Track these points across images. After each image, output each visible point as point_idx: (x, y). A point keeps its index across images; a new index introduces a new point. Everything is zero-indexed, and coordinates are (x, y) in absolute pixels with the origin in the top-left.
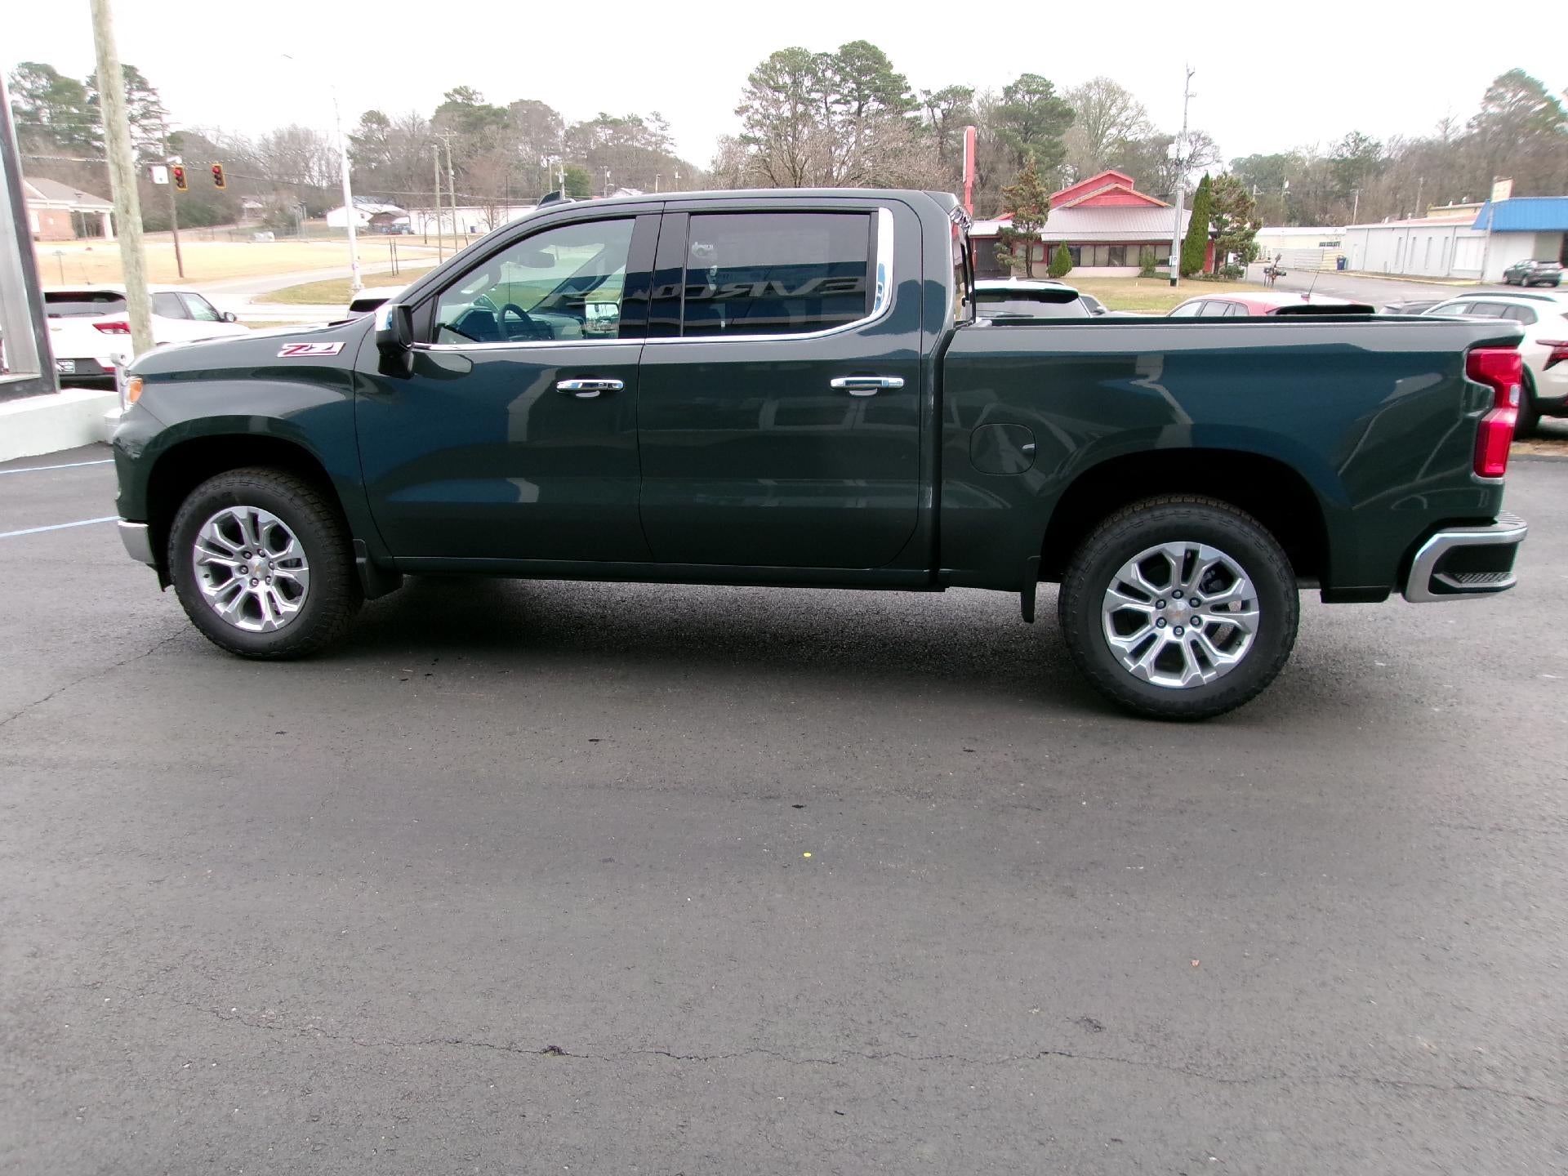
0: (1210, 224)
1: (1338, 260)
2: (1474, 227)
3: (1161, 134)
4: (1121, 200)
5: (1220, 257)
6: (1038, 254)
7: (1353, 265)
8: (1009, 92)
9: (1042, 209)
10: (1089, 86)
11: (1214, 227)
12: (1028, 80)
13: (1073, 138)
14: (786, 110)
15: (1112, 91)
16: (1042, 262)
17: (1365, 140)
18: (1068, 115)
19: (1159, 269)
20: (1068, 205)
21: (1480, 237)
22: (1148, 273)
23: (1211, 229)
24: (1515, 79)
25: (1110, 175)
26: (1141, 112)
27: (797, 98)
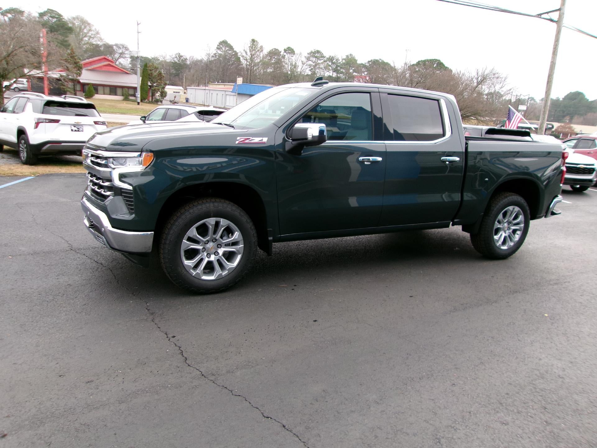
0: (149, 82)
1: (186, 99)
2: (232, 92)
3: (107, 43)
4: (111, 69)
5: (153, 95)
6: (78, 87)
7: (191, 101)
8: (42, 15)
9: (80, 68)
10: (74, 18)
11: (151, 83)
12: (50, 11)
13: (72, 39)
15: (84, 22)
16: (80, 91)
17: (182, 57)
19: (131, 98)
20: (89, 68)
21: (234, 95)
22: (126, 99)
23: (149, 84)
24: (222, 43)
25: (105, 58)
26: (98, 33)
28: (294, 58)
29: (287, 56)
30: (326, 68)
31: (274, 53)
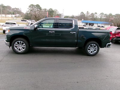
8: (49, 9)
13: (54, 13)
14: (32, 9)
15: (56, 10)
18: (54, 11)
21: (81, 23)
24: (82, 12)
27: (32, 8)
28: (97, 15)
29: (95, 14)
30: (104, 16)
31: (92, 14)
